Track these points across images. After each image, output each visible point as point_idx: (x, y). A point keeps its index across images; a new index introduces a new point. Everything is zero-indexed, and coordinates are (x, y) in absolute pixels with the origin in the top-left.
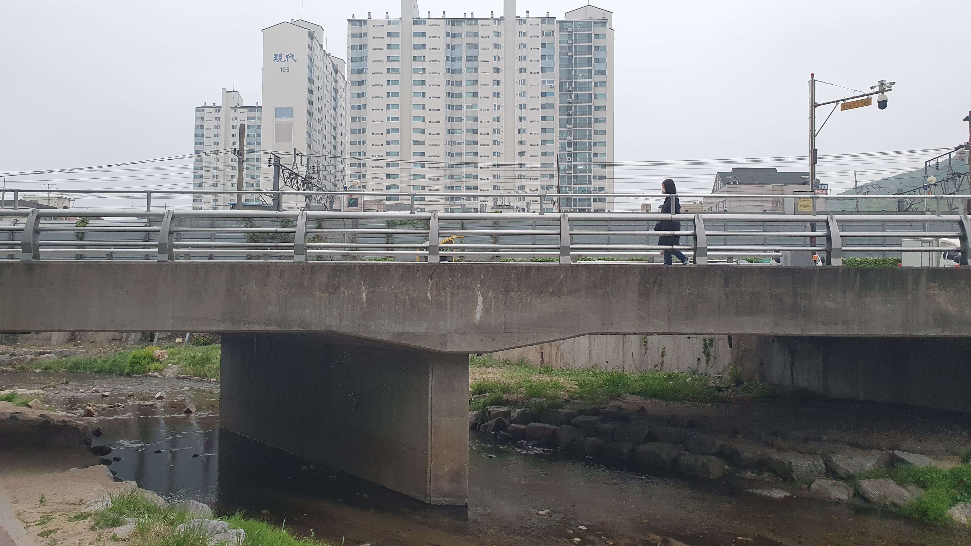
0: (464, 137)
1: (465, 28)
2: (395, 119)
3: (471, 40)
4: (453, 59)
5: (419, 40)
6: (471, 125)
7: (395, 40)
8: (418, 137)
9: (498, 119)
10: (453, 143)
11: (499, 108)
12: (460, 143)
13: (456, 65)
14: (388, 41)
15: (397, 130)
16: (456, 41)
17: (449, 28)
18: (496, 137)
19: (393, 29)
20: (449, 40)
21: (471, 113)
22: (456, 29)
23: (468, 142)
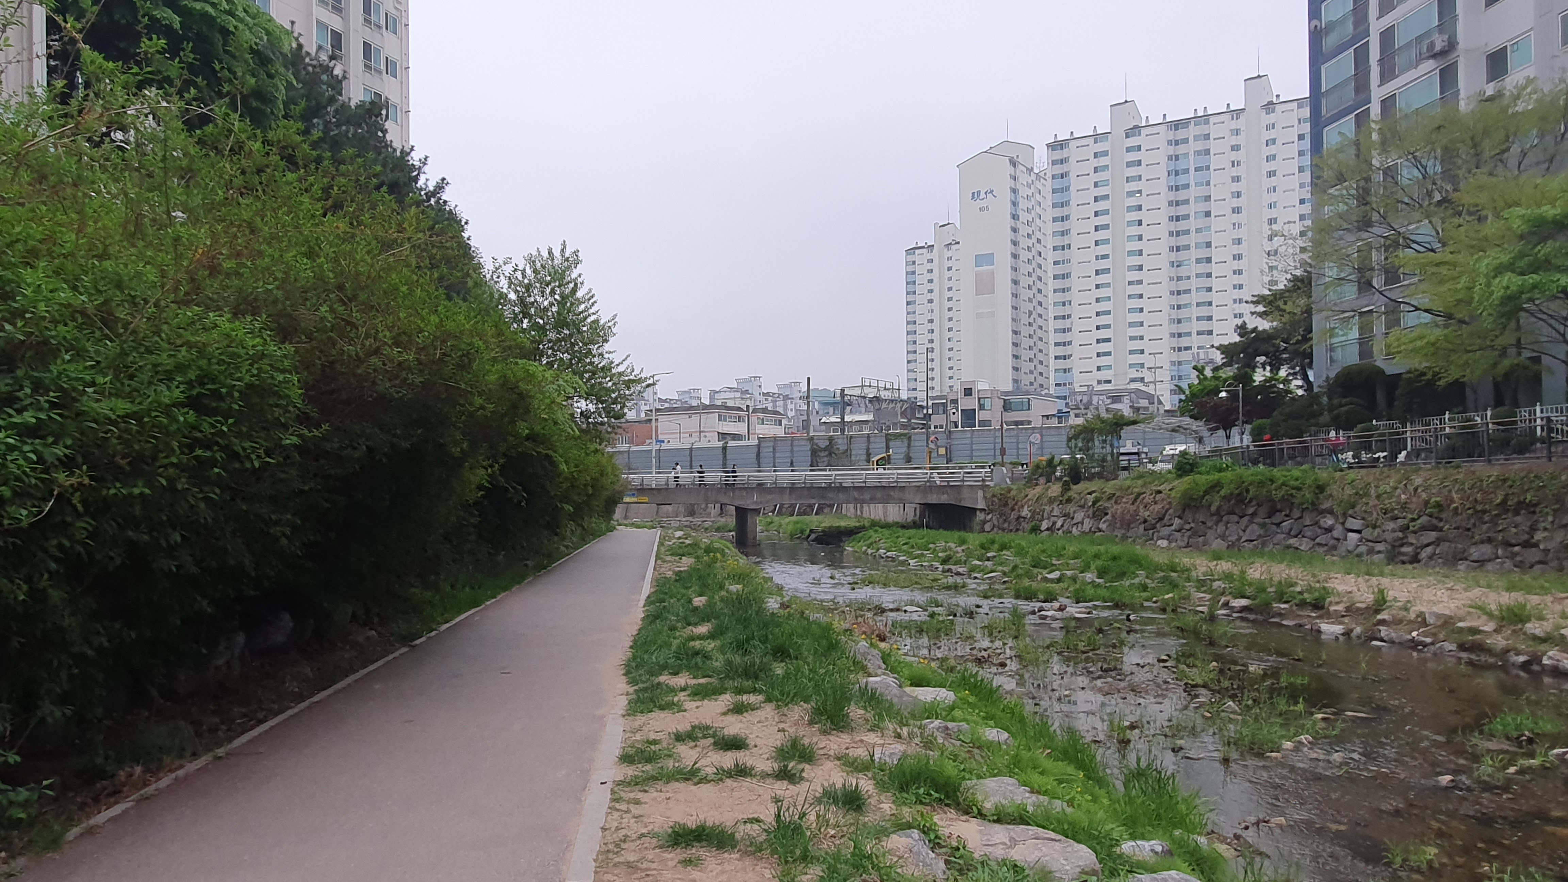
0: (1195, 269)
1: (1193, 130)
2: (1105, 257)
3: (1200, 146)
4: (1177, 173)
5: (1133, 156)
6: (1203, 253)
7: (1103, 161)
8: (1135, 276)
9: (1239, 242)
10: (1179, 279)
11: (1240, 226)
12: (1189, 278)
13: (1182, 180)
14: (1095, 163)
15: (1107, 271)
16: (1181, 149)
17: (1171, 135)
18: (1236, 265)
19: (1100, 147)
20: (1171, 150)
21: (1202, 238)
22: (1181, 134)
23: (1198, 276)
